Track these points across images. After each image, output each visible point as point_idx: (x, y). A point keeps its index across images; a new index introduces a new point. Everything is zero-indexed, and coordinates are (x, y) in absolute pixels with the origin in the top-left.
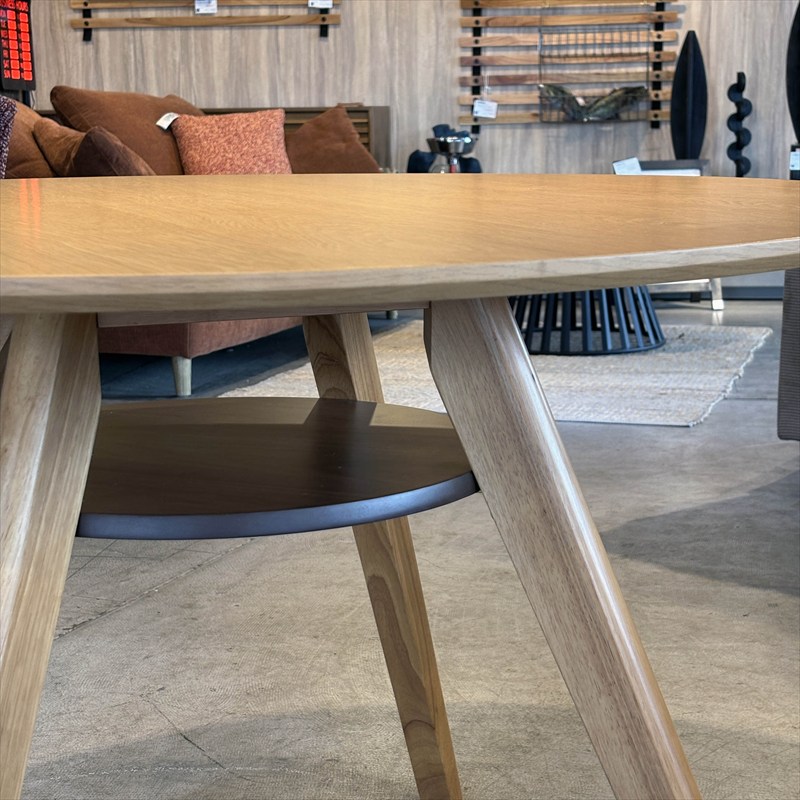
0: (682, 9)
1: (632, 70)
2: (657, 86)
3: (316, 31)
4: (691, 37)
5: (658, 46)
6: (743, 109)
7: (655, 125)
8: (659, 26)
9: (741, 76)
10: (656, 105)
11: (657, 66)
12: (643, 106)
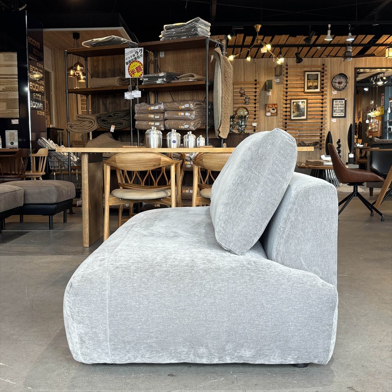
0: (326, 127)
1: (316, 138)
2: (321, 141)
3: (253, 130)
4: (329, 133)
5: (321, 134)
6: (339, 146)
7: (321, 149)
8: (321, 130)
9: (339, 140)
10: (321, 145)
11: (321, 138)
12: (318, 145)
